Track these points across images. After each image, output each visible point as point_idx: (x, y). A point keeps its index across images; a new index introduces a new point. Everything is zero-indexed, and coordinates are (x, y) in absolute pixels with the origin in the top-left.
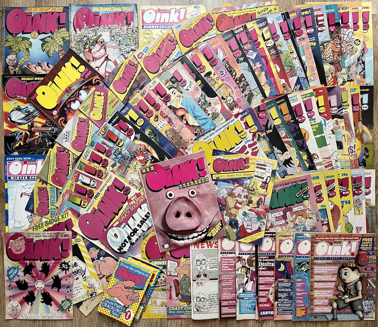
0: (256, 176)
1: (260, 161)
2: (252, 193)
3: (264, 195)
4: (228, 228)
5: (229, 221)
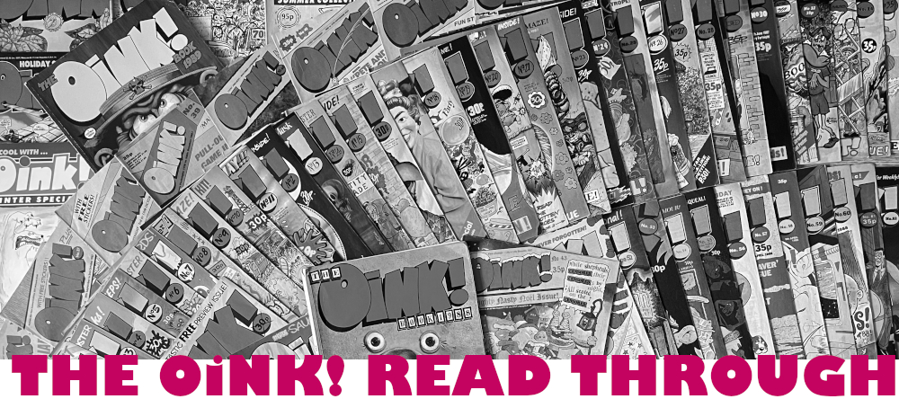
0: (567, 300)
1: (576, 262)
2: (559, 342)
3: (587, 345)
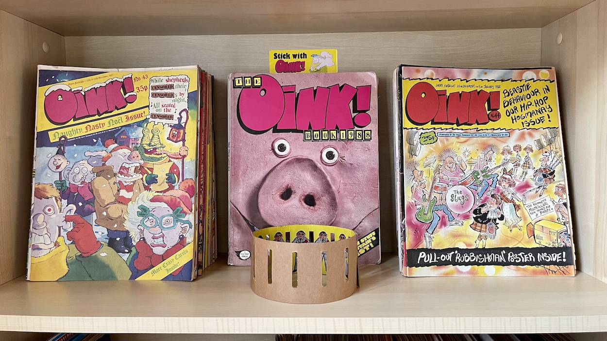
0: (154, 116)
1: (157, 78)
2: (152, 158)
3: (180, 157)
4: (106, 255)
5: (107, 237)
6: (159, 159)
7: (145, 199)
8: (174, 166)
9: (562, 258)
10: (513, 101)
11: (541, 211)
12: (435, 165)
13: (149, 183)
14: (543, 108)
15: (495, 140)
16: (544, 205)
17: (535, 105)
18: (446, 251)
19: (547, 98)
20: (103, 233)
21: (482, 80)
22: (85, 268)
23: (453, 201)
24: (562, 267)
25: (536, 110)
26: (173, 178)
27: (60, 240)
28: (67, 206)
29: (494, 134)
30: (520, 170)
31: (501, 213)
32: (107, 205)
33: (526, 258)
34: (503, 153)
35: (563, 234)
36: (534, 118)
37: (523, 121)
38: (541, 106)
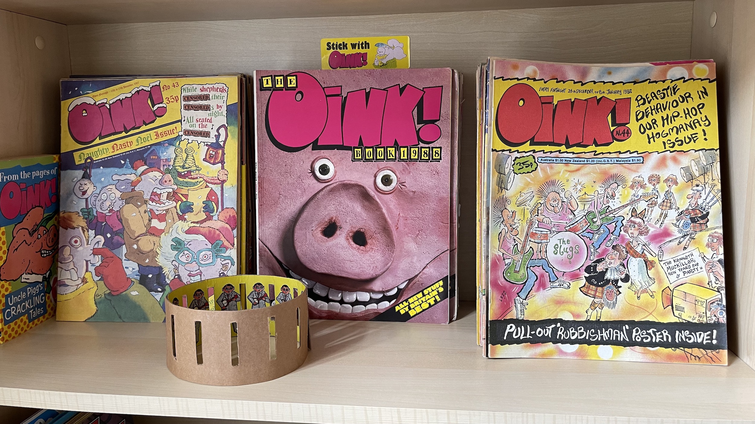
0: (188, 133)
1: (189, 87)
2: (186, 182)
3: (218, 181)
4: (137, 293)
5: (138, 273)
6: (194, 184)
7: (180, 231)
8: (212, 193)
9: (712, 339)
10: (650, 111)
11: (685, 270)
12: (532, 203)
13: (184, 212)
14: (696, 121)
15: (622, 168)
16: (689, 262)
17: (684, 116)
18: (544, 323)
19: (704, 105)
20: (133, 269)
21: (604, 83)
22: (114, 308)
23: (556, 254)
24: (710, 351)
25: (685, 124)
26: (211, 206)
27: (88, 275)
28: (94, 237)
29: (620, 159)
30: (657, 211)
31: (626, 271)
32: (138, 237)
33: (658, 337)
34: (632, 187)
35: (715, 304)
36: (682, 135)
37: (665, 140)
38: (694, 118)
